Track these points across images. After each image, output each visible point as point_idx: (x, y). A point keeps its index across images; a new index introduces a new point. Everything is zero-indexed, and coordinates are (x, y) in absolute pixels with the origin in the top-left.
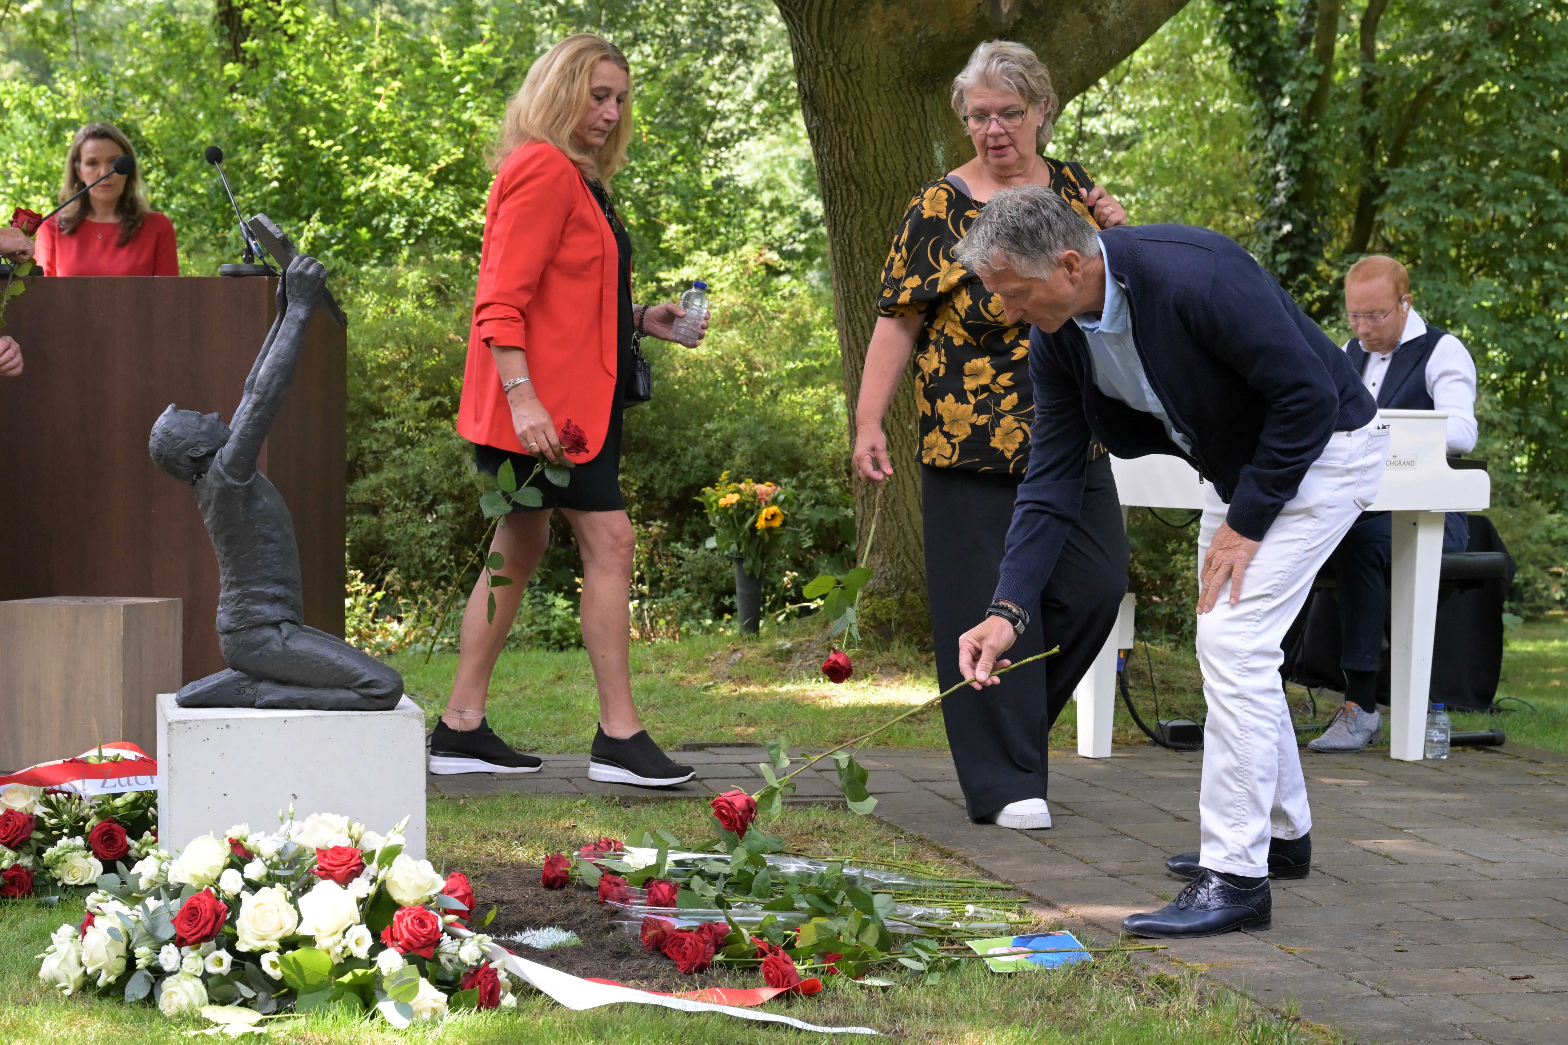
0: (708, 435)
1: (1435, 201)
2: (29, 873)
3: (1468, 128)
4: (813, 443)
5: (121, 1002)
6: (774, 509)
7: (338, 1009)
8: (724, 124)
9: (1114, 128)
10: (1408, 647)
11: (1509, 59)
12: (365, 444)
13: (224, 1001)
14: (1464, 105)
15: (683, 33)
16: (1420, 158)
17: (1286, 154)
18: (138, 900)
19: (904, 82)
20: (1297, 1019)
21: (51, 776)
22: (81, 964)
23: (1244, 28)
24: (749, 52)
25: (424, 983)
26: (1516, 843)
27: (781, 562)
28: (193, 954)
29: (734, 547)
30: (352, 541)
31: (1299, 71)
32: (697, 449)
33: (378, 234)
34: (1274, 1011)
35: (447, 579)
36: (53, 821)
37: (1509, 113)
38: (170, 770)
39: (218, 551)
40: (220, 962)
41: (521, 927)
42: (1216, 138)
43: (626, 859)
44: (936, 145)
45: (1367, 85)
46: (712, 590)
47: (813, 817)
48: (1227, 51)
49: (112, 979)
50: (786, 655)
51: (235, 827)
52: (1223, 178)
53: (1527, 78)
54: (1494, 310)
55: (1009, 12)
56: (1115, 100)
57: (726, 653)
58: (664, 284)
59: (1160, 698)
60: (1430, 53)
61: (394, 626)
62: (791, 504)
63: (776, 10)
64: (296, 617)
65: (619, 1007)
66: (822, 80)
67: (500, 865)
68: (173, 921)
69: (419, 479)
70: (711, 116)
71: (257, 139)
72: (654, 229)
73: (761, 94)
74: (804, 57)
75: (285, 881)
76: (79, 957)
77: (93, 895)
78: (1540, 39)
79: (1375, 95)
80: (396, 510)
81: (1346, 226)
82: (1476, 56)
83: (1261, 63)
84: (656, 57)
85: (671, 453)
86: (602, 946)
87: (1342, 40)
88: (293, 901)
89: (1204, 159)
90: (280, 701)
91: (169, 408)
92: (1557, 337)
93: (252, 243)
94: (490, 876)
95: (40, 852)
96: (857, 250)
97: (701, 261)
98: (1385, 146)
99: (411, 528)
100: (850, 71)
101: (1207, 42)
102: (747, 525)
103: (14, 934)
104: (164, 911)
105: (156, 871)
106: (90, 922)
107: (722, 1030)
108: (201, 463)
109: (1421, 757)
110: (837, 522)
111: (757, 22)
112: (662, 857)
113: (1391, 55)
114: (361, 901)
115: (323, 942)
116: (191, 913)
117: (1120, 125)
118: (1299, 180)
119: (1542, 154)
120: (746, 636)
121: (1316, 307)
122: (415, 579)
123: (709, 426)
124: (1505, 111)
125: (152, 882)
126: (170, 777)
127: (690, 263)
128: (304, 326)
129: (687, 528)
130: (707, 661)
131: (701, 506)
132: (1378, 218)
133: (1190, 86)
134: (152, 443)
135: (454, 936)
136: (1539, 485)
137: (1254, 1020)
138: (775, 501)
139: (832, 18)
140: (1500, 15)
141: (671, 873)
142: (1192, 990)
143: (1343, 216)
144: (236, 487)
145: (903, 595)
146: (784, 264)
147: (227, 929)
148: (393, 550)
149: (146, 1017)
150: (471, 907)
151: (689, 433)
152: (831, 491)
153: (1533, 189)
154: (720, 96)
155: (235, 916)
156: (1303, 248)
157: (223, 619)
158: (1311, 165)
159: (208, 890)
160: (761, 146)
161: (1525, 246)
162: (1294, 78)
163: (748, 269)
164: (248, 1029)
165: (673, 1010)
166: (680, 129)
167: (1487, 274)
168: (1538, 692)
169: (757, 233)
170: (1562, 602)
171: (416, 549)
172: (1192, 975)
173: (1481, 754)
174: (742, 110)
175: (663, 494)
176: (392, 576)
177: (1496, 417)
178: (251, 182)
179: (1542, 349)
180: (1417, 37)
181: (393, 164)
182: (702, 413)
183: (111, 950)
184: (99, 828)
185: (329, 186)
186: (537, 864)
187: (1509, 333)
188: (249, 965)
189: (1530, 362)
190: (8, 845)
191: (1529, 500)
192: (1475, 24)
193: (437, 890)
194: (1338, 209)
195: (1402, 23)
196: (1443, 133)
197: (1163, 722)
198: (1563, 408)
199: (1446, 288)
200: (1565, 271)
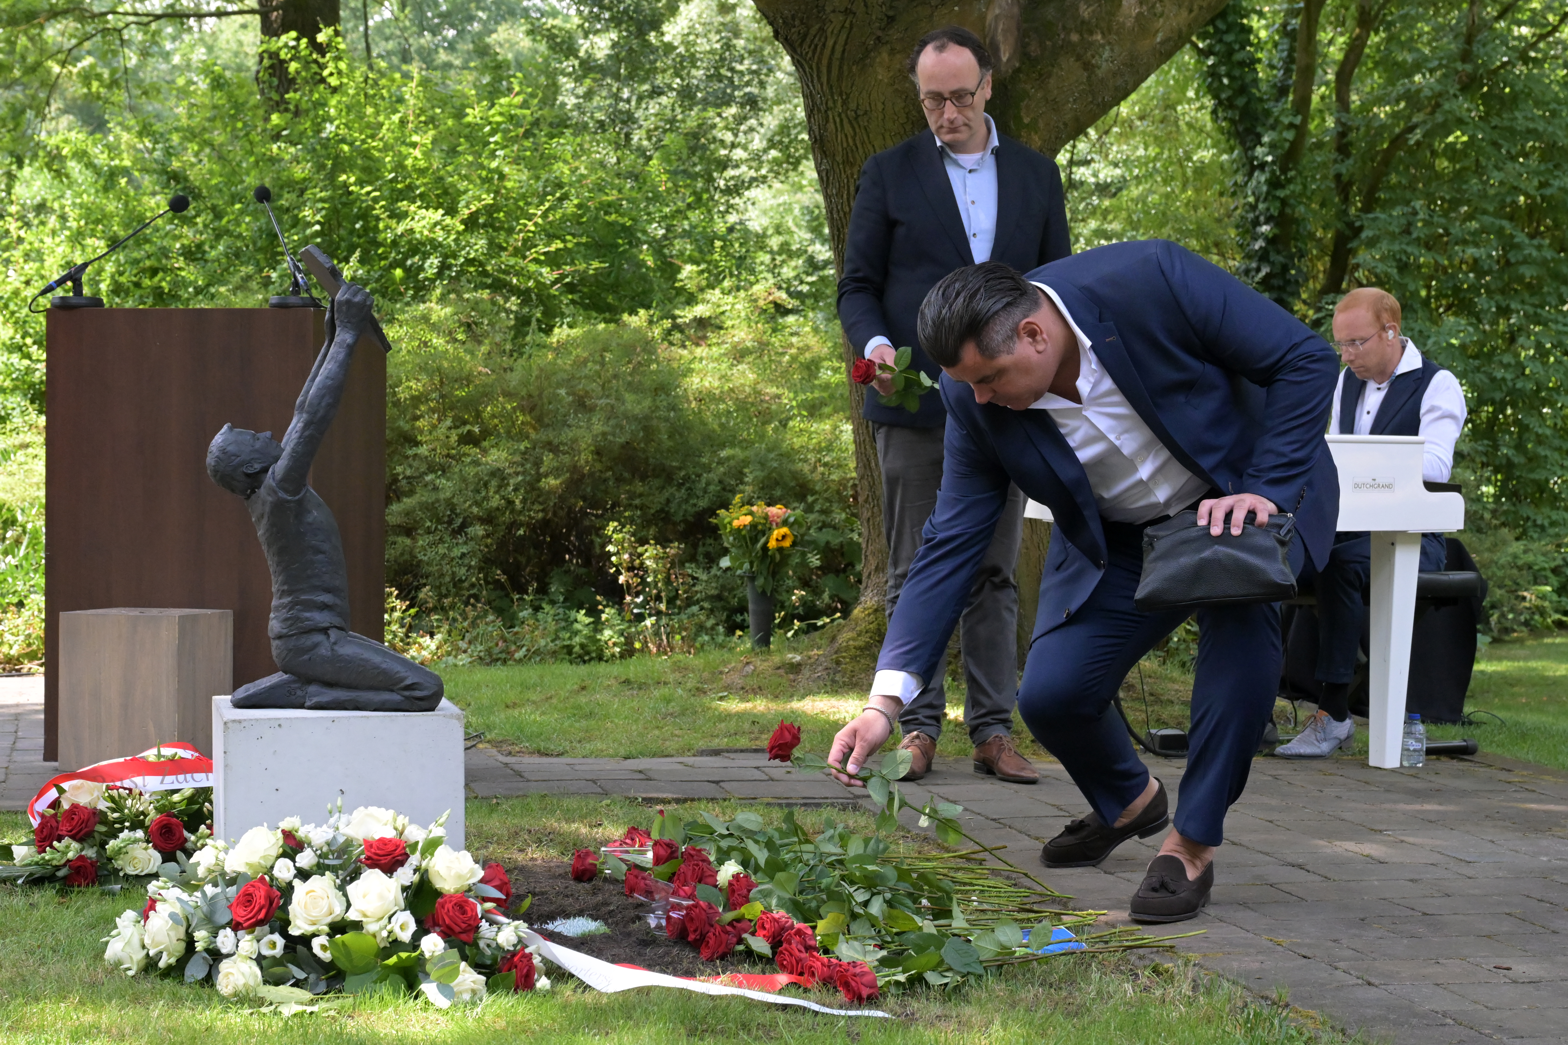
0: (720, 462)
1: (1408, 244)
2: (93, 864)
3: (1438, 176)
4: (820, 469)
5: (182, 983)
6: (785, 530)
7: (385, 990)
8: (736, 172)
9: (1101, 176)
10: (1386, 660)
11: (1478, 110)
12: (399, 469)
13: (278, 982)
14: (1434, 153)
15: (698, 86)
16: (1391, 203)
17: (1265, 200)
18: (196, 888)
20: (1287, 1005)
21: (113, 773)
22: (144, 947)
23: (1226, 81)
24: (760, 104)
25: (463, 964)
26: (1489, 845)
27: (790, 583)
28: (248, 937)
29: (747, 566)
31: (1277, 121)
32: (711, 475)
33: (412, 273)
34: (1266, 998)
35: (477, 598)
36: (116, 815)
37: (1477, 160)
38: (226, 766)
39: (271, 563)
40: (274, 945)
41: (552, 917)
42: (1198, 184)
45: (1342, 134)
46: (724, 609)
48: (1209, 102)
49: (173, 961)
50: (795, 668)
51: (288, 819)
52: (1206, 222)
53: (1495, 128)
54: (1463, 347)
55: (1009, 60)
56: (1102, 149)
57: (740, 665)
58: (679, 321)
59: (1150, 709)
60: (1402, 105)
61: (426, 640)
62: (800, 526)
64: (343, 624)
65: (644, 992)
66: (831, 126)
67: (532, 859)
68: (230, 907)
69: (450, 504)
70: (724, 164)
71: (301, 188)
72: (670, 270)
73: (771, 143)
74: (815, 104)
75: (334, 869)
76: (142, 941)
77: (154, 882)
78: (1507, 90)
79: (1350, 144)
80: (429, 531)
81: (1321, 268)
82: (1447, 106)
83: (1241, 116)
84: (672, 109)
85: (686, 479)
86: (629, 935)
87: (1318, 93)
88: (342, 888)
89: (1187, 205)
90: (328, 703)
91: (225, 427)
92: (1523, 374)
93: (299, 276)
94: (522, 869)
95: (103, 845)
97: (713, 299)
98: (1360, 193)
99: (442, 550)
100: (857, 117)
101: (1191, 94)
102: (759, 545)
103: (80, 919)
104: (222, 897)
105: (214, 861)
106: (152, 907)
107: (743, 1012)
108: (255, 480)
109: (1398, 765)
110: (842, 545)
111: (767, 75)
113: (1365, 107)
114: (404, 889)
115: (371, 927)
116: (246, 899)
117: (1107, 173)
118: (1277, 225)
119: (1508, 200)
120: (758, 650)
122: (446, 596)
123: (723, 454)
124: (1473, 159)
125: (210, 871)
126: (226, 774)
127: (703, 301)
128: (351, 350)
129: (701, 549)
130: (721, 673)
131: (715, 528)
132: (1352, 261)
133: (1174, 135)
134: (210, 460)
135: (492, 923)
136: (1505, 513)
137: (1246, 1005)
138: (785, 523)
139: (841, 67)
140: (1468, 67)
142: (1186, 977)
143: (1319, 258)
144: (288, 501)
146: (791, 303)
147: (278, 914)
148: (426, 569)
149: (205, 996)
150: (507, 895)
151: (704, 460)
152: (837, 515)
153: (1500, 232)
154: (733, 146)
155: (288, 901)
156: (1281, 288)
157: (274, 625)
158: (1288, 211)
159: (262, 878)
160: (770, 194)
161: (1493, 287)
162: (1273, 128)
163: (757, 307)
164: (299, 1008)
165: (697, 994)
166: (694, 177)
167: (1456, 314)
168: (1508, 708)
169: (765, 274)
170: (1526, 623)
171: (446, 568)
172: (1186, 965)
173: (1455, 762)
174: (753, 159)
175: (678, 518)
176: (425, 593)
177: (1465, 448)
178: (294, 226)
179: (1510, 384)
180: (1390, 88)
181: (427, 208)
182: (715, 442)
183: (172, 934)
184: (159, 822)
185: (365, 228)
186: (566, 859)
187: (1478, 369)
188: (300, 948)
189: (1498, 396)
190: (74, 838)
191: (1496, 527)
192: (1444, 75)
193: (475, 880)
194: (1315, 252)
195: (1376, 75)
196: (1414, 180)
197: (1153, 731)
198: (1529, 440)
199: (1417, 327)
200: (1531, 310)
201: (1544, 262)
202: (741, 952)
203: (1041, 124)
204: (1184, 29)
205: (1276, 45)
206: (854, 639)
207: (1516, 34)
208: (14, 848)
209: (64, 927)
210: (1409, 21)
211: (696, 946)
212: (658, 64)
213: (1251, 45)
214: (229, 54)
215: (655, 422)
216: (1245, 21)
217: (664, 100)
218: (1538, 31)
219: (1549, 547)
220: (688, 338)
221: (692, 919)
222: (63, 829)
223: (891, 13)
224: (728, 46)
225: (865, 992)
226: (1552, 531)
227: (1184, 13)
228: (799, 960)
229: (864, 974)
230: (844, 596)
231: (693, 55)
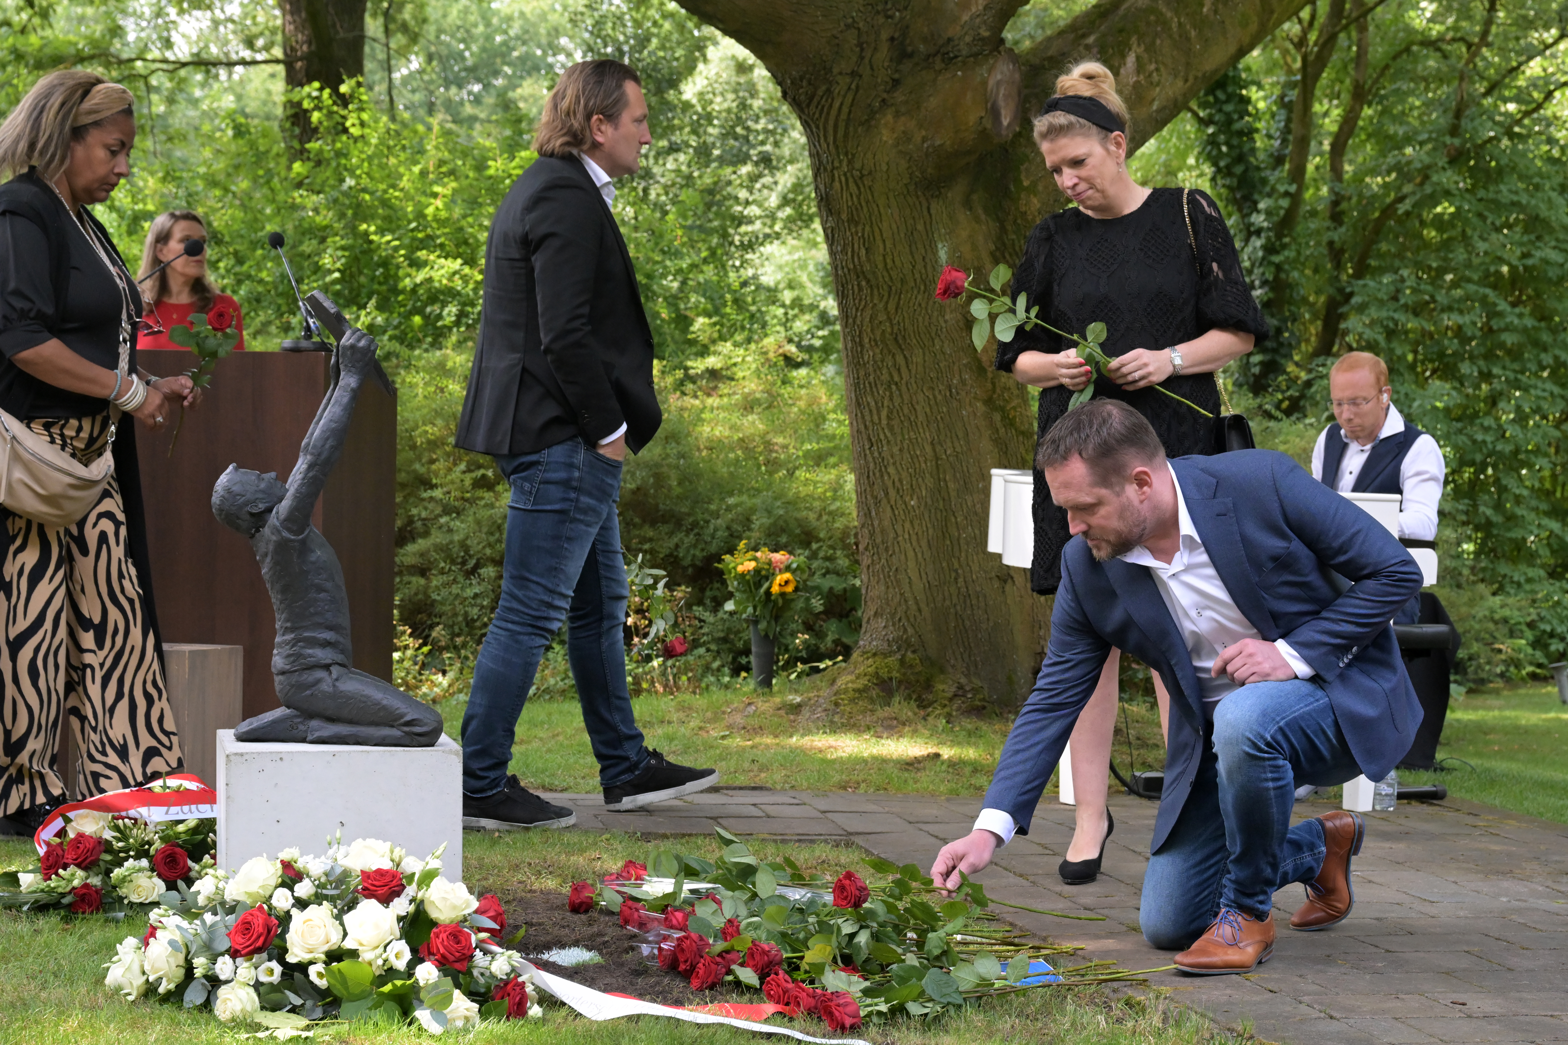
0: (729, 509)
1: (1396, 310)
2: (97, 891)
3: (1426, 245)
4: (825, 518)
5: (180, 1008)
6: (787, 576)
7: (378, 1016)
8: (749, 228)
11: (1465, 182)
12: (414, 511)
13: (274, 1008)
14: (1423, 223)
15: (714, 144)
16: (1381, 271)
17: (1261, 264)
18: (197, 916)
19: (912, 188)
20: (1252, 1037)
21: (119, 803)
22: (144, 973)
23: (1224, 149)
24: (774, 163)
25: (457, 993)
26: (1453, 886)
27: (794, 626)
28: (246, 964)
29: (750, 610)
30: (401, 600)
31: (1273, 189)
32: (719, 521)
33: (430, 320)
34: (1231, 1030)
36: (121, 844)
37: (1464, 231)
38: (228, 797)
39: (275, 599)
40: (271, 972)
41: (548, 947)
43: (645, 888)
44: (940, 246)
45: (1336, 203)
46: (730, 651)
47: (817, 853)
48: (1208, 169)
49: (172, 986)
50: (796, 709)
51: (287, 850)
53: (1481, 200)
54: (1447, 410)
55: (1009, 125)
57: (742, 706)
58: (692, 372)
59: (1135, 753)
60: (1393, 176)
61: (439, 678)
62: (803, 571)
63: (798, 124)
64: (345, 661)
65: (635, 1019)
66: (837, 184)
67: (531, 891)
68: (228, 935)
69: (464, 545)
70: (741, 220)
71: (321, 235)
72: (683, 321)
73: (785, 201)
74: (820, 162)
75: (332, 899)
76: (142, 967)
77: (156, 910)
78: (1493, 164)
79: (1343, 213)
80: (442, 572)
81: (1313, 331)
82: (1435, 178)
83: (1239, 182)
84: (689, 166)
85: (695, 524)
86: (622, 965)
87: (1313, 163)
88: (339, 917)
90: (329, 737)
91: (231, 467)
92: (1503, 436)
93: (311, 321)
94: (521, 900)
95: (108, 872)
96: (866, 340)
97: (725, 351)
98: (1351, 260)
99: (455, 590)
100: (862, 177)
101: (1191, 161)
102: (762, 590)
103: (83, 945)
104: (221, 925)
105: (213, 889)
106: (152, 934)
107: (729, 1040)
108: (260, 519)
109: (1370, 808)
110: (845, 590)
111: (782, 135)
112: (679, 886)
113: (1358, 178)
114: (400, 919)
115: (366, 955)
116: (245, 927)
118: (1272, 289)
119: (1492, 269)
120: (760, 691)
121: (1285, 404)
122: (459, 635)
123: (731, 501)
124: (1459, 229)
125: (209, 899)
126: (227, 805)
127: (715, 353)
128: (357, 395)
129: (708, 593)
130: (724, 713)
131: (721, 573)
132: (1343, 326)
134: (215, 499)
135: (486, 952)
136: (1484, 570)
137: (1212, 1038)
138: (788, 568)
139: (847, 128)
140: (1457, 142)
141: (686, 901)
142: (1157, 1010)
143: (1312, 321)
144: (292, 541)
145: (903, 656)
146: (801, 357)
147: (277, 941)
148: (438, 609)
149: (202, 1021)
150: (502, 926)
151: (713, 507)
152: (840, 562)
153: (1484, 300)
154: (747, 203)
155: (286, 930)
156: (1275, 351)
157: (278, 661)
158: (1283, 276)
159: (261, 907)
160: (784, 250)
161: (1476, 353)
162: (1269, 195)
163: (768, 360)
164: (295, 1033)
165: (684, 1022)
166: (710, 232)
167: (1440, 378)
168: (1478, 754)
169: (778, 328)
170: (1502, 675)
171: (460, 608)
172: (1157, 998)
173: (1424, 807)
174: (767, 216)
175: (687, 562)
176: (438, 632)
177: (1447, 508)
178: (315, 273)
179: (1490, 446)
180: (1381, 160)
181: (446, 258)
182: (723, 489)
183: (172, 960)
184: (163, 851)
185: (387, 276)
186: (564, 891)
187: (1460, 431)
188: (297, 975)
189: (1478, 457)
190: (79, 866)
191: (1474, 583)
192: (1434, 149)
193: (470, 910)
194: (1307, 316)
195: (1369, 147)
196: (1404, 248)
197: (1137, 774)
198: (1507, 500)
199: (1403, 390)
200: (1511, 376)
201: (1525, 330)
202: (730, 983)
203: (1040, 188)
204: (1180, 98)
205: (1273, 115)
206: (852, 682)
207: (1503, 109)
208: (20, 875)
209: (67, 953)
210: (1401, 95)
211: (687, 975)
212: (676, 122)
213: (1250, 115)
214: (258, 103)
215: (665, 469)
216: (1244, 92)
217: (682, 157)
218: (1523, 108)
219: (1523, 603)
220: (700, 389)
221: (683, 950)
222: (69, 857)
223: (896, 76)
224: (744, 106)
225: (848, 1022)
226: (1528, 587)
227: (1180, 83)
228: (785, 991)
229: (847, 1005)
230: (845, 640)
231: (710, 114)
